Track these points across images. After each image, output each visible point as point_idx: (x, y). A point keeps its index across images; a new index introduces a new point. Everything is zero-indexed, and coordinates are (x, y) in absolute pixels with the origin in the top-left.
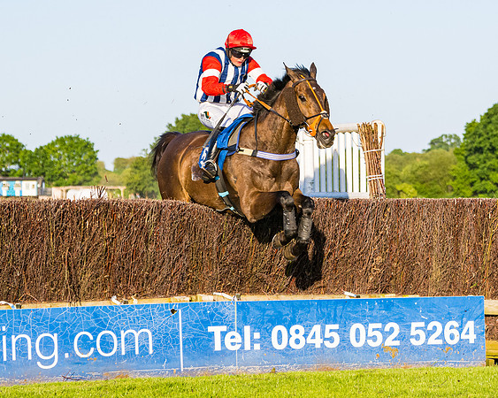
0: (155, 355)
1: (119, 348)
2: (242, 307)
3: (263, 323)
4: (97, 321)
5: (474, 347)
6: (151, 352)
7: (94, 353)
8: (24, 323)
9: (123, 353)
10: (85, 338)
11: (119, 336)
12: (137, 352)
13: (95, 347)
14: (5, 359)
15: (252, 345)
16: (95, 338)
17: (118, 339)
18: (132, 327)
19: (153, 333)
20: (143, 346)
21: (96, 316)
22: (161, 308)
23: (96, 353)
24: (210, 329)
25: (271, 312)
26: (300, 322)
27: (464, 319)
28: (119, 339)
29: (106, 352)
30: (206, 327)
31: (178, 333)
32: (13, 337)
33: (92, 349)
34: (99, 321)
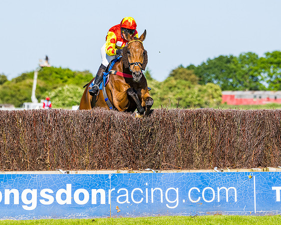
0: (239, 203)
1: (216, 197)
4: (202, 181)
6: (236, 200)
7: (200, 200)
8: (159, 181)
9: (219, 201)
10: (195, 191)
11: (216, 190)
12: (227, 201)
13: (201, 196)
14: (147, 202)
16: (201, 191)
17: (215, 192)
18: (224, 186)
19: (237, 190)
20: (232, 197)
21: (202, 178)
22: (242, 174)
23: (202, 200)
24: (273, 188)
29: (208, 200)
30: (271, 187)
31: (253, 190)
32: (152, 189)
33: (199, 198)
34: (204, 182)
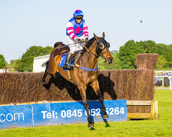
0: (25, 120)
1: (13, 118)
2: (52, 105)
3: (58, 110)
4: (6, 111)
5: (124, 115)
6: (23, 119)
7: (5, 120)
9: (15, 120)
10: (2, 116)
12: (19, 120)
13: (6, 118)
15: (55, 116)
16: (6, 116)
18: (17, 112)
19: (24, 114)
20: (21, 118)
21: (6, 109)
22: (26, 106)
24: (42, 112)
25: (61, 106)
26: (70, 109)
27: (121, 107)
28: (13, 116)
29: (9, 120)
31: (32, 114)
34: (7, 111)
